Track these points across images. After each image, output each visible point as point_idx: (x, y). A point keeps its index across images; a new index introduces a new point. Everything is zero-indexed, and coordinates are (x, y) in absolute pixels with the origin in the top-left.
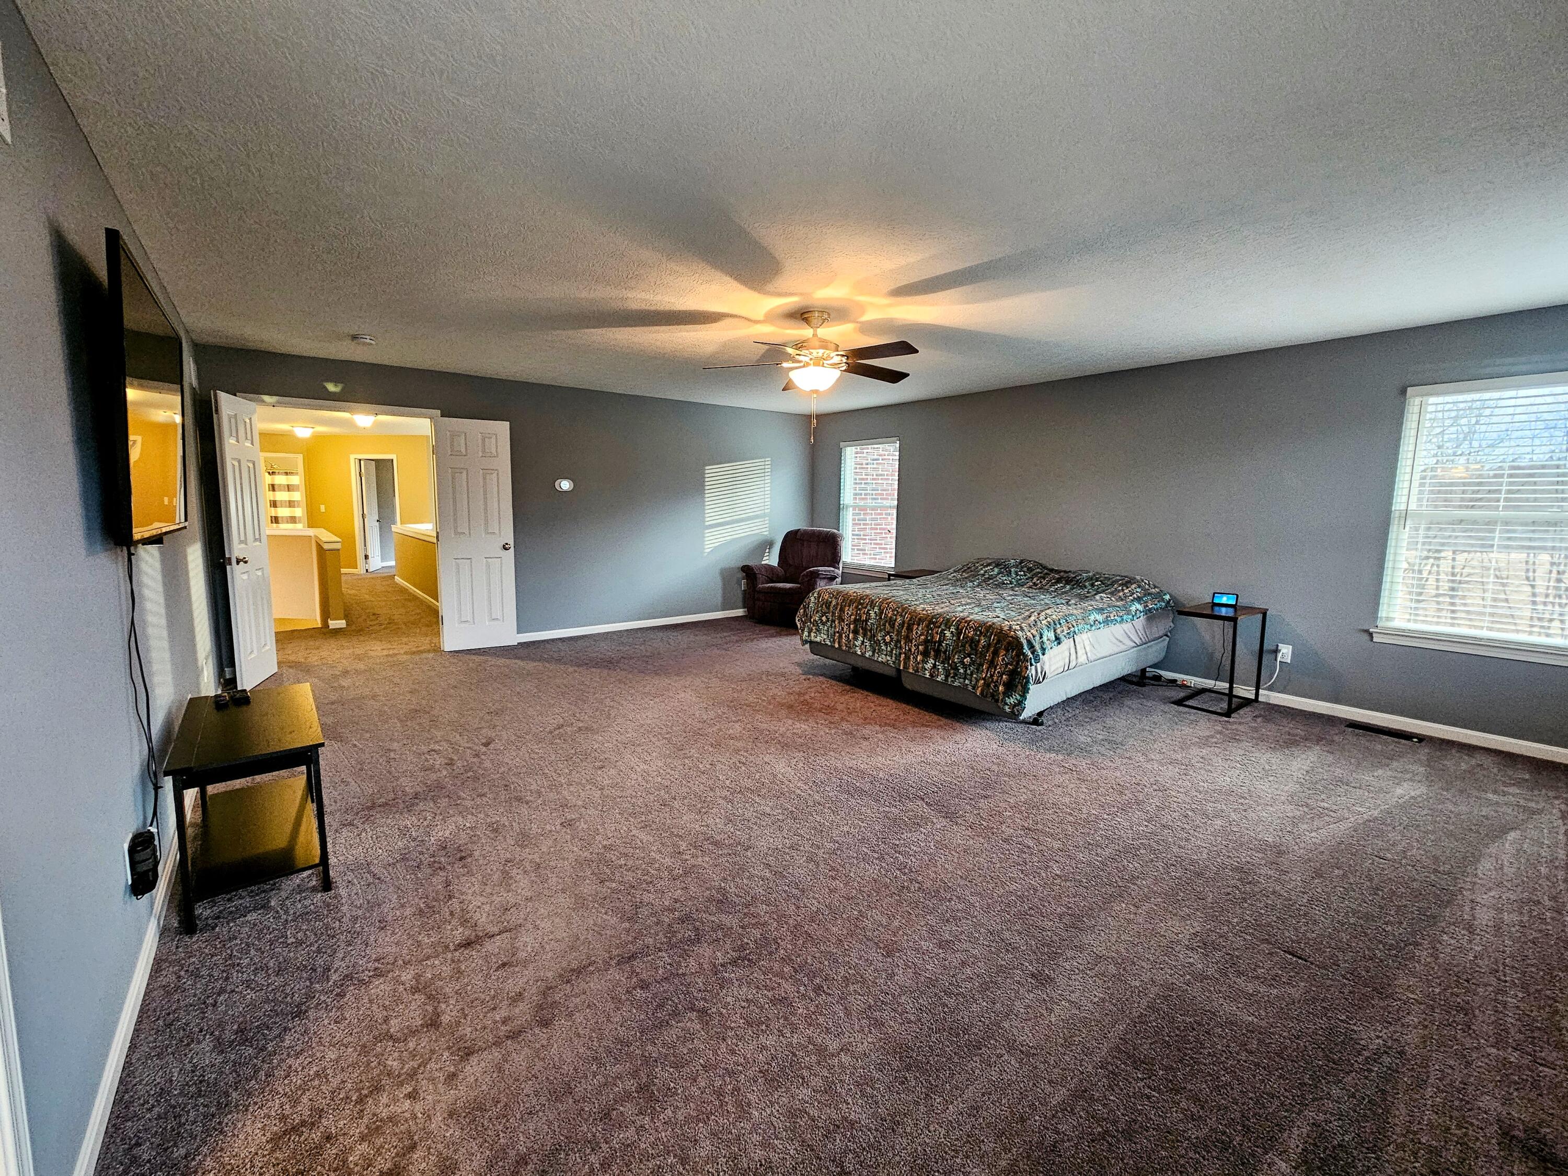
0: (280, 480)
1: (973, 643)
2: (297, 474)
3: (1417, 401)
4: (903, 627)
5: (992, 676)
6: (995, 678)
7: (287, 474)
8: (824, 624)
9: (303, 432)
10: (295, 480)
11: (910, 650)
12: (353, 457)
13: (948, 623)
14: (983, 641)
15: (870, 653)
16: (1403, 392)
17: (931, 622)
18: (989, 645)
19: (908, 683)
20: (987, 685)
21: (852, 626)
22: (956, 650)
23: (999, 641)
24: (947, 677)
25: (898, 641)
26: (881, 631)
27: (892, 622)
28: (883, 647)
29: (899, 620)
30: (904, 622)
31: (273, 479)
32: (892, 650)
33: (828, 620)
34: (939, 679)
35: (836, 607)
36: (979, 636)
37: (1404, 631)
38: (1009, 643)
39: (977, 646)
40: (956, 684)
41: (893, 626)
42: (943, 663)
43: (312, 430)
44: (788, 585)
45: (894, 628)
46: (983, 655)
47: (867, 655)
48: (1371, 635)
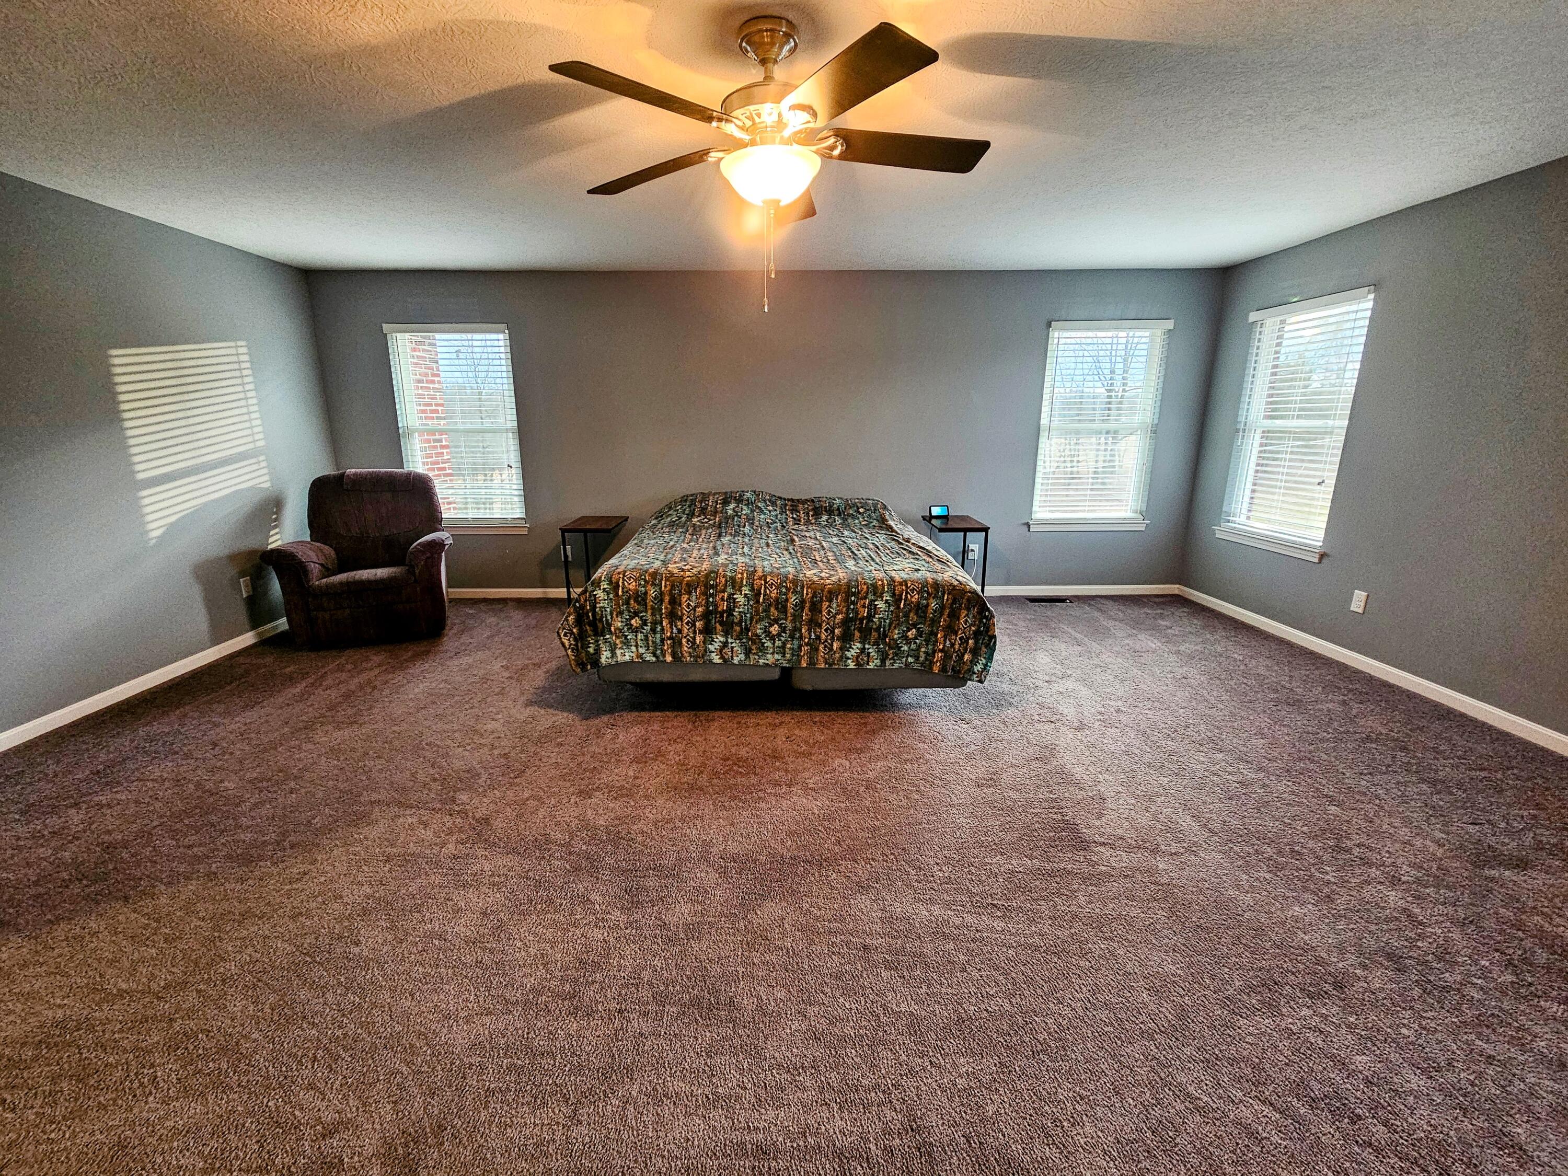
1: (921, 609)
3: (1056, 334)
4: (802, 608)
5: (953, 645)
6: (957, 647)
8: (635, 631)
11: (818, 638)
13: (875, 590)
14: (933, 604)
15: (742, 657)
16: (1049, 325)
17: (848, 594)
18: (942, 607)
19: (805, 682)
20: (947, 656)
21: (699, 624)
22: (896, 621)
23: (954, 601)
24: (883, 661)
25: (798, 629)
26: (760, 620)
27: (781, 606)
28: (768, 644)
29: (793, 599)
30: (803, 602)
32: (784, 644)
33: (645, 623)
34: (871, 666)
35: (660, 599)
36: (927, 599)
37: (1047, 520)
38: (969, 600)
39: (925, 612)
40: (896, 666)
41: (784, 610)
42: (876, 643)
44: (381, 573)
45: (785, 612)
46: (934, 622)
47: (736, 660)
48: (1029, 526)
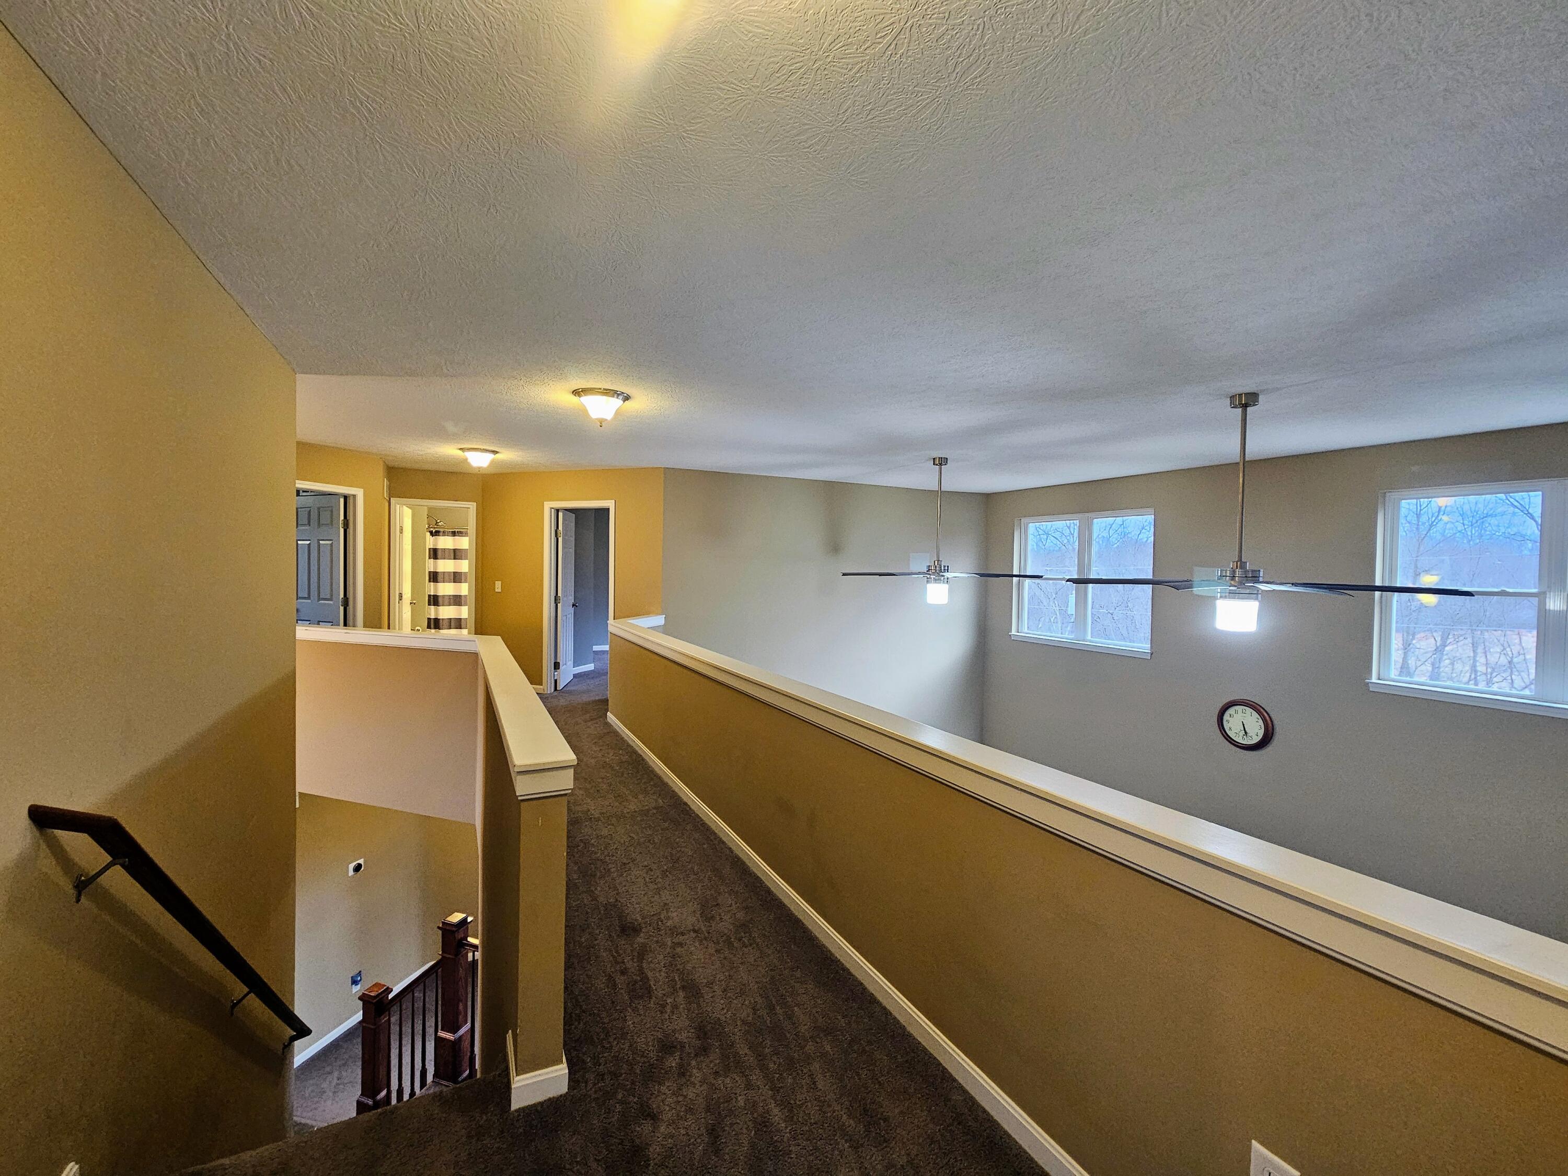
0: (445, 543)
2: (466, 534)
7: (454, 534)
9: (479, 460)
10: (464, 543)
12: (548, 505)
31: (436, 542)
43: (491, 456)
